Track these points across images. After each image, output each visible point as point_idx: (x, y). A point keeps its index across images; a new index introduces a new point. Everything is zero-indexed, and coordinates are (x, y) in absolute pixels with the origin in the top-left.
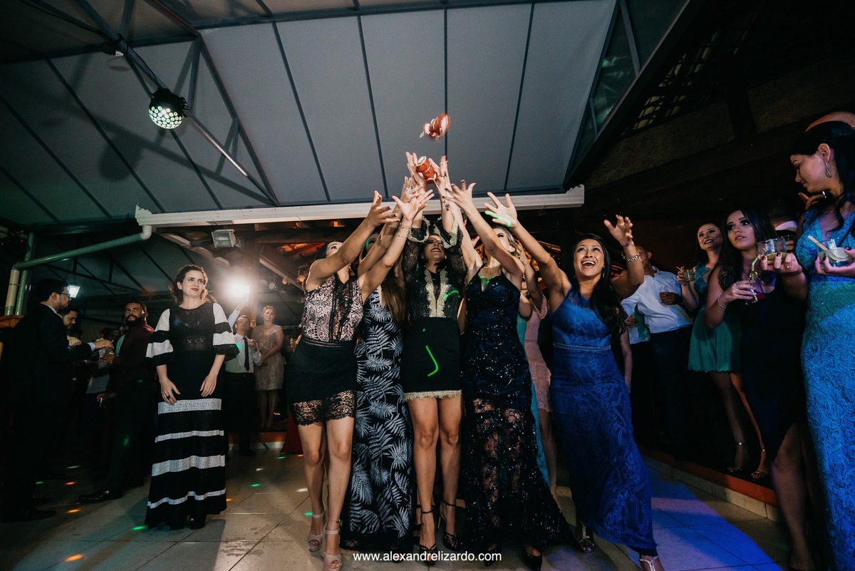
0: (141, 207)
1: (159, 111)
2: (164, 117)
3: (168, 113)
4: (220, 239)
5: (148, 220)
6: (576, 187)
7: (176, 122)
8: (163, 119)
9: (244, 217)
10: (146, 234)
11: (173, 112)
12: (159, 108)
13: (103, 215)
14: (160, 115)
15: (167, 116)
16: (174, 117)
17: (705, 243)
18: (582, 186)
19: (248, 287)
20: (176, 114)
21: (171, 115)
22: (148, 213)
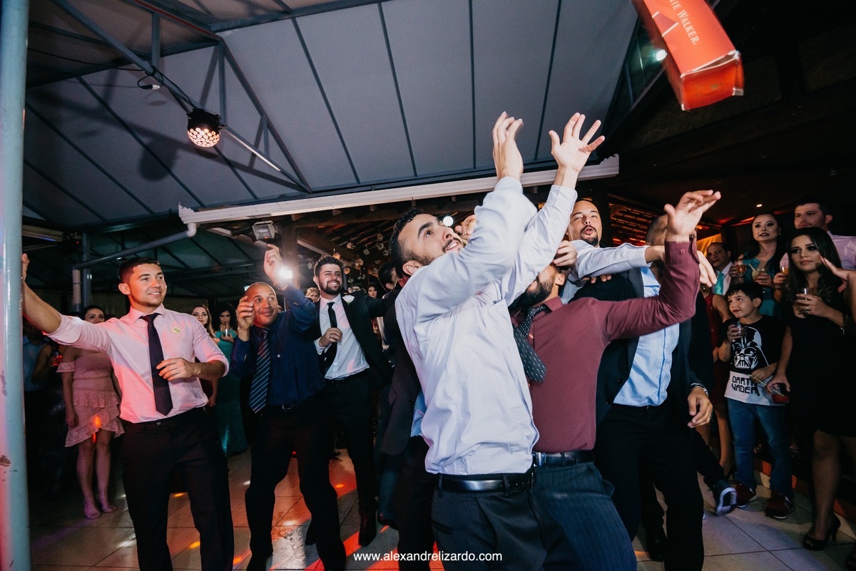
0: (183, 206)
1: (198, 133)
2: (203, 137)
3: (206, 134)
4: (261, 231)
5: (191, 218)
6: (611, 157)
7: (215, 141)
8: (203, 140)
9: (282, 209)
10: (192, 231)
11: (210, 132)
12: (198, 129)
13: (148, 213)
14: (199, 136)
15: (206, 137)
16: (213, 136)
17: (761, 235)
18: (617, 156)
19: (291, 272)
20: (214, 133)
21: (210, 135)
22: (190, 211)
